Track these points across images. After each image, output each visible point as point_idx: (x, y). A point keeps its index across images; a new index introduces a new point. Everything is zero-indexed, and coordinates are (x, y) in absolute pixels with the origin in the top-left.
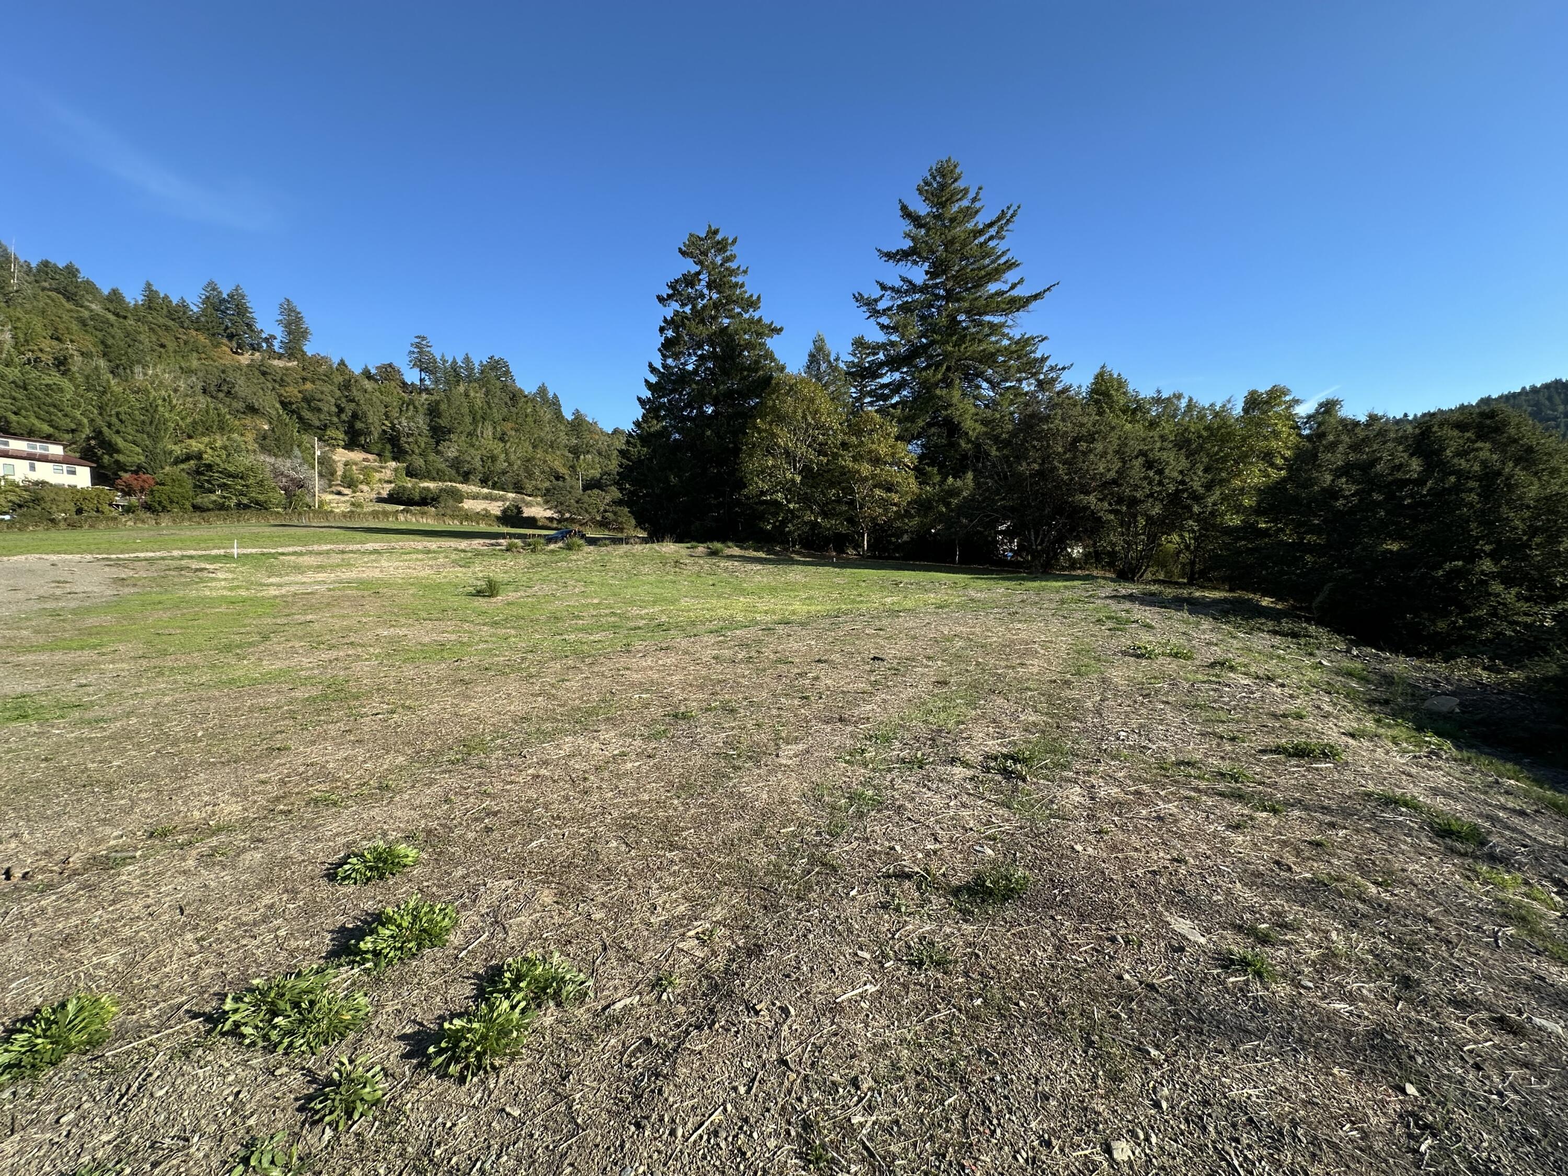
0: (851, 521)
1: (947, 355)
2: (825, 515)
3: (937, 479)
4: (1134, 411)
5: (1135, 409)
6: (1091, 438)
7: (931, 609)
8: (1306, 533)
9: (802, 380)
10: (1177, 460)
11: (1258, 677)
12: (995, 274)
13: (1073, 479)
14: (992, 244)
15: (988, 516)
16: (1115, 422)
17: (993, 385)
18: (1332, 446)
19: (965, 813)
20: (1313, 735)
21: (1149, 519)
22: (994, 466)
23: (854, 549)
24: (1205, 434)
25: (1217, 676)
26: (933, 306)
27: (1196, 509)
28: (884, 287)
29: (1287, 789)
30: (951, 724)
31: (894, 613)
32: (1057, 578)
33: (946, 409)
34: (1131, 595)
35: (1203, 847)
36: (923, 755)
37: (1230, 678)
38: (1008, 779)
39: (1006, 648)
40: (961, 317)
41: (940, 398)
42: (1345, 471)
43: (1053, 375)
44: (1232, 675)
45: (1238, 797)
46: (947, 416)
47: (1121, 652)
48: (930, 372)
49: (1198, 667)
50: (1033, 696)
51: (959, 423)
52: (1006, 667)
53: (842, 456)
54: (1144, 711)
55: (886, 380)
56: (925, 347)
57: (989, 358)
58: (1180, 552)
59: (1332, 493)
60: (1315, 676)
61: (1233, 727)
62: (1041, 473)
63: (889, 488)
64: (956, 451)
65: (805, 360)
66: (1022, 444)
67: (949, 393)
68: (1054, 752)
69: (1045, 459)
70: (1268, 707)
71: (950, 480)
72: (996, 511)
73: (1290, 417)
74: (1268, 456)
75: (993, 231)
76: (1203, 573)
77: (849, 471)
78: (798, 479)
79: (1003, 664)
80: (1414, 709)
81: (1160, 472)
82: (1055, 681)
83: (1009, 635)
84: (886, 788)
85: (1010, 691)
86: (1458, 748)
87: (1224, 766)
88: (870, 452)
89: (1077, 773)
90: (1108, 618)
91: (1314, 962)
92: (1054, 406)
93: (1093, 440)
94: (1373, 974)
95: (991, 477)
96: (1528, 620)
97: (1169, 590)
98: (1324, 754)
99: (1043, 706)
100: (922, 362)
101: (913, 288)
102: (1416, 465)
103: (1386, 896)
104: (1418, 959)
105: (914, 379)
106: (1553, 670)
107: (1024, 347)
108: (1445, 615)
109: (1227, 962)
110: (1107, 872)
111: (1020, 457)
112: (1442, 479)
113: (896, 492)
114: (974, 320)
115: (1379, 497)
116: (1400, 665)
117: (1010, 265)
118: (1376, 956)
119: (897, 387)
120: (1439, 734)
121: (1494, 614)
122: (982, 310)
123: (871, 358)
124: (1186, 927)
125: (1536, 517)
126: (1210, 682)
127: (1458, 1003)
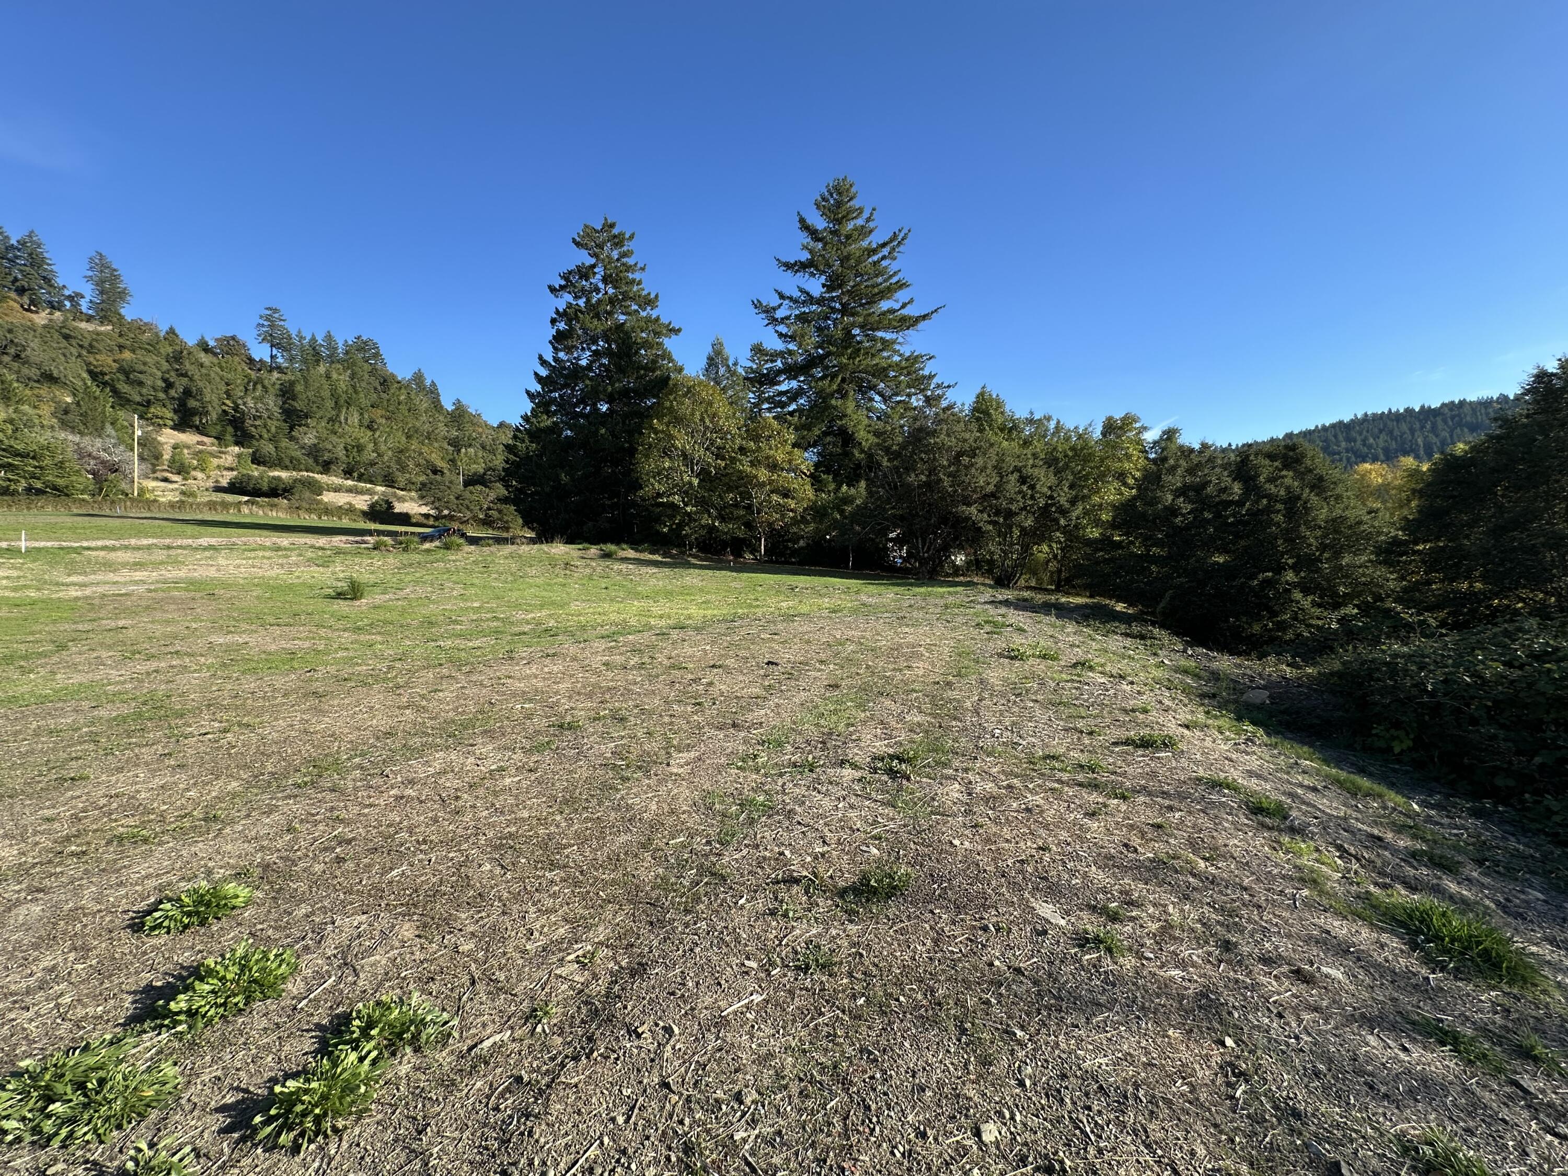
0: (749, 525)
1: (842, 367)
2: (723, 519)
3: (832, 486)
4: (1011, 430)
5: (1011, 429)
6: (973, 453)
7: (825, 613)
8: (1153, 545)
9: (700, 383)
10: (1047, 476)
11: (1112, 676)
12: (887, 292)
13: (956, 491)
14: (884, 263)
15: (879, 524)
16: (994, 439)
17: (885, 399)
18: (1173, 469)
19: (852, 814)
20: (1156, 727)
21: (1023, 530)
22: (885, 476)
23: (751, 553)
24: (1070, 454)
25: (1079, 675)
26: (829, 318)
27: (1062, 522)
28: (782, 297)
29: (1134, 777)
30: (841, 727)
31: (789, 618)
32: (942, 584)
33: (841, 419)
34: (1007, 601)
35: (1064, 835)
36: (814, 758)
37: (1089, 677)
38: (893, 779)
39: (895, 651)
40: (856, 331)
41: (835, 408)
42: (1182, 492)
43: (939, 392)
44: (1091, 674)
45: (1094, 786)
46: (842, 425)
47: (998, 654)
48: (827, 382)
49: (1063, 667)
50: (918, 698)
51: (853, 433)
52: (894, 669)
53: (740, 460)
54: (1016, 709)
55: (784, 387)
56: (822, 358)
57: (881, 372)
58: (1049, 561)
59: (1173, 511)
60: (1158, 673)
61: (1091, 722)
62: (928, 484)
63: (786, 494)
64: (850, 460)
65: (703, 362)
66: (911, 456)
67: (844, 403)
68: (936, 751)
69: (932, 471)
70: (1120, 703)
71: (845, 488)
72: (887, 519)
73: (1139, 442)
74: (1121, 476)
75: (885, 251)
76: (1068, 581)
77: (747, 476)
78: (696, 482)
79: (891, 667)
80: (1236, 701)
81: (1032, 487)
82: (938, 683)
83: (897, 639)
84: (777, 793)
85: (897, 693)
86: (1269, 735)
87: (1084, 758)
88: (768, 458)
89: (957, 770)
90: (986, 622)
91: (1154, 934)
92: (940, 422)
93: (974, 455)
94: (1201, 941)
95: (883, 486)
96: (1320, 623)
97: (1039, 596)
98: (1165, 744)
99: (927, 707)
100: (818, 372)
101: (810, 300)
102: (1237, 488)
103: (1212, 870)
104: (1236, 924)
105: (811, 388)
106: (1337, 666)
107: (913, 364)
108: (1259, 618)
109: (1083, 941)
110: (981, 864)
111: (909, 469)
112: (1257, 502)
113: (793, 498)
114: (868, 335)
115: (1208, 515)
116: (1225, 663)
117: (901, 285)
118: (1204, 924)
119: (794, 395)
120: (1254, 723)
121: (1295, 618)
122: (875, 326)
123: (769, 365)
124: (1049, 911)
125: (1325, 536)
126: (1073, 681)
127: (1266, 960)
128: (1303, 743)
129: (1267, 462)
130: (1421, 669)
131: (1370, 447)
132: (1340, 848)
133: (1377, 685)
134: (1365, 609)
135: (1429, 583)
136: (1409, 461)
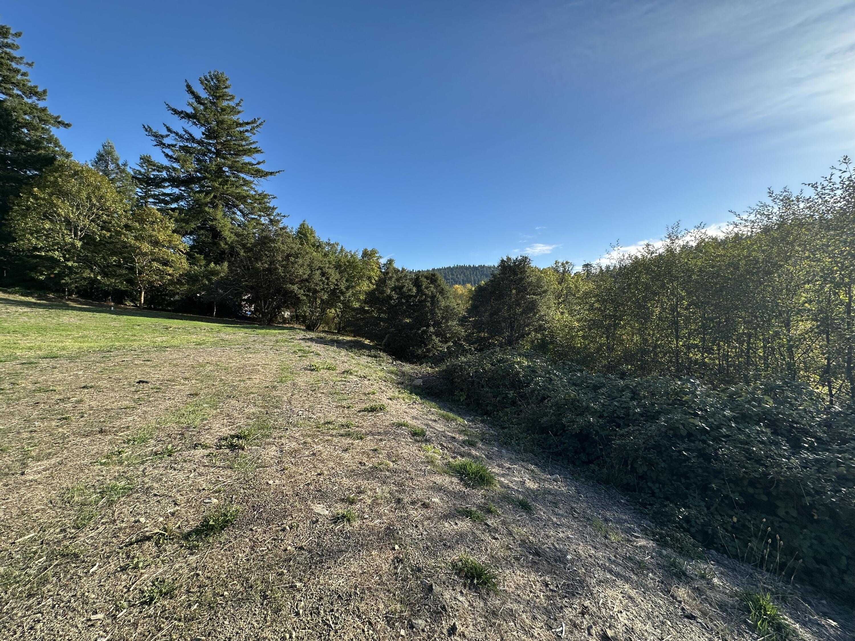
0: (130, 282)
1: (214, 189)
2: (105, 275)
3: (203, 263)
4: (318, 247)
5: (318, 246)
6: (296, 256)
7: (192, 345)
8: (382, 313)
9: (88, 171)
10: (335, 274)
11: (361, 377)
12: (248, 152)
13: (286, 276)
14: (247, 134)
15: (236, 290)
16: (308, 250)
17: (244, 215)
18: (391, 278)
19: (200, 479)
20: (378, 401)
21: (322, 300)
22: (242, 261)
23: (132, 301)
24: (347, 264)
25: (345, 378)
26: (206, 155)
27: (342, 298)
29: (367, 427)
30: (197, 422)
31: (162, 349)
32: (275, 328)
33: (212, 221)
34: (312, 338)
35: (331, 464)
36: (173, 446)
37: (350, 378)
38: (233, 451)
39: (240, 370)
40: (226, 169)
41: (208, 213)
42: (394, 289)
43: (278, 218)
44: (351, 377)
45: (348, 435)
46: (212, 225)
47: (304, 368)
48: (202, 195)
49: (338, 374)
50: (254, 397)
51: (220, 231)
52: (240, 381)
53: (125, 234)
54: (312, 399)
55: (168, 191)
56: (199, 179)
57: (243, 199)
58: (335, 318)
59: (390, 297)
60: (380, 374)
61: (349, 401)
62: (269, 270)
63: (166, 263)
64: (217, 248)
65: (94, 156)
66: (259, 252)
67: (215, 212)
68: (263, 428)
69: (272, 263)
70: (363, 390)
71: (212, 265)
72: (242, 287)
73: (378, 263)
74: (369, 278)
75: (248, 127)
76: (344, 328)
77: (131, 246)
78: (79, 244)
79: (237, 379)
80: (410, 385)
81: (328, 279)
82: (268, 387)
83: (243, 362)
85: (241, 395)
86: (421, 399)
87: (344, 421)
88: (151, 236)
89: (275, 438)
90: (299, 350)
91: (370, 505)
92: (278, 235)
93: (297, 257)
94: (388, 502)
95: (239, 267)
96: (441, 349)
97: (329, 336)
98: (381, 409)
99: (260, 402)
100: (196, 188)
101: (192, 139)
102: (414, 290)
103: (396, 466)
104: (403, 489)
105: (190, 196)
106: (445, 367)
107: (263, 198)
108: (420, 347)
109: (336, 519)
110: (284, 491)
111: (258, 259)
112: (421, 297)
113: (171, 267)
114: (234, 174)
115: (404, 301)
116: (407, 368)
117: (257, 151)
118: (390, 494)
119: (177, 199)
120: (416, 394)
121: (433, 347)
122: (239, 169)
123: (155, 173)
124: (320, 508)
125: (443, 313)
126: (342, 381)
127: (413, 503)
128: (433, 401)
129: (425, 280)
130: (469, 367)
131: (458, 278)
132: (442, 445)
133: (457, 374)
134: (455, 343)
135: (473, 334)
136: (469, 286)
